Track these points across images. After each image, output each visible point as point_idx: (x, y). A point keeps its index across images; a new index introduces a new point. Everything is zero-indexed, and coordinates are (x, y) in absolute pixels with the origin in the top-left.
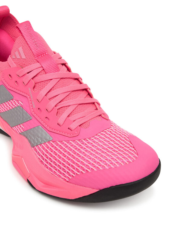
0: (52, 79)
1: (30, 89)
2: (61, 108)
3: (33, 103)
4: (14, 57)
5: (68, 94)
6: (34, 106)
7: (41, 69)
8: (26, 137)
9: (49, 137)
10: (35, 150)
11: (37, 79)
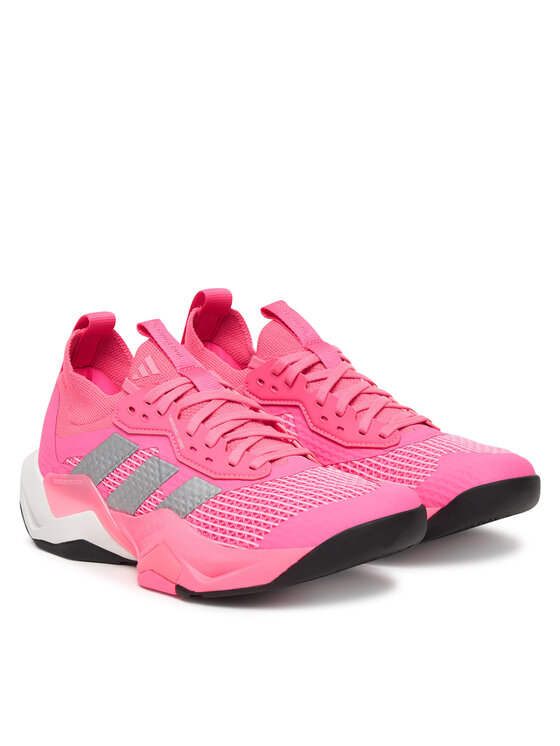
0: (210, 400)
1: (171, 420)
2: (234, 440)
3: (179, 440)
4: (136, 377)
5: (243, 422)
6: (182, 446)
7: (192, 386)
8: (170, 508)
9: (213, 489)
10: (192, 520)
11: (184, 402)
